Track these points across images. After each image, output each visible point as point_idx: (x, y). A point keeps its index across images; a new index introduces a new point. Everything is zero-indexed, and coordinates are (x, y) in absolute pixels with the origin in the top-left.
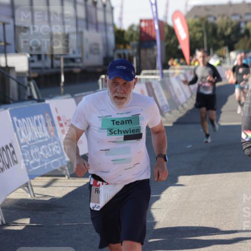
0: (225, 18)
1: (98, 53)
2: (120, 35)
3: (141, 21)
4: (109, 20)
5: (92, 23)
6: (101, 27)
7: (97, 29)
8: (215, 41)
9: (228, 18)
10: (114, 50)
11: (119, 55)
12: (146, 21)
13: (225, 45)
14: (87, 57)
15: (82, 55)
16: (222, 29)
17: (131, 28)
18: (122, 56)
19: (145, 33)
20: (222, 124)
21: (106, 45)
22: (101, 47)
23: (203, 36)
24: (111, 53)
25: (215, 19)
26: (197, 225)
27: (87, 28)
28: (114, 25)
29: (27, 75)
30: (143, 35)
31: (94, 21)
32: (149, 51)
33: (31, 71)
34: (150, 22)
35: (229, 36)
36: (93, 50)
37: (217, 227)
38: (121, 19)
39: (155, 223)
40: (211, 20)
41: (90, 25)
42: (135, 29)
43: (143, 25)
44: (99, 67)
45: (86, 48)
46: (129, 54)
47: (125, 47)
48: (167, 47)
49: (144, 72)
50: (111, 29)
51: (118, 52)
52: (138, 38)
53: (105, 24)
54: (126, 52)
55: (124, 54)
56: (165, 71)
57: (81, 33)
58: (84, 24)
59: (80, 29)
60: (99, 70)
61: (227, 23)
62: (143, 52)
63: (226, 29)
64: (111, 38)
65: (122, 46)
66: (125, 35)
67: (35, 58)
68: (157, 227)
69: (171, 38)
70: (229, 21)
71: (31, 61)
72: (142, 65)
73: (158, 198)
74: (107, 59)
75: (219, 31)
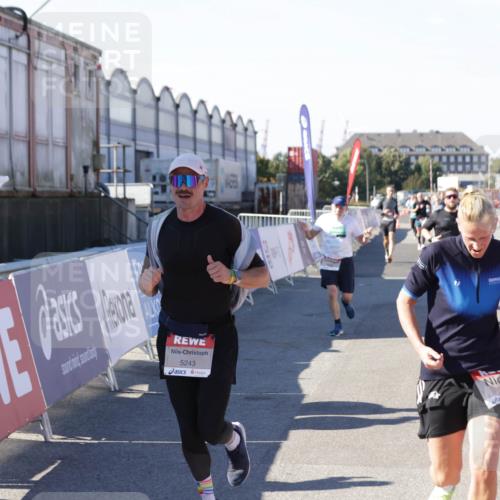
0: (393, 150)
1: (236, 187)
2: (263, 166)
3: (290, 149)
4: (250, 147)
5: (229, 150)
6: (240, 155)
7: (236, 157)
8: (379, 178)
9: (396, 150)
10: (256, 184)
11: (262, 190)
12: (295, 149)
13: (390, 183)
14: (222, 191)
15: (216, 188)
16: (388, 163)
17: (277, 157)
18: (265, 191)
19: (294, 164)
20: (387, 278)
21: (246, 177)
22: (239, 179)
23: (364, 170)
24: (251, 187)
25: (380, 150)
26: (355, 401)
27: (223, 155)
28: (256, 153)
29: (149, 209)
30: (291, 166)
31: (233, 148)
32: (298, 186)
33: (154, 205)
34: (300, 150)
35: (396, 172)
36: (230, 183)
37: (379, 403)
38: (264, 146)
39: (303, 396)
40: (375, 151)
41: (226, 152)
42: (282, 159)
43: (292, 154)
44: (236, 203)
45: (222, 180)
46: (274, 189)
47: (269, 180)
48: (321, 181)
49: (291, 211)
50: (253, 157)
51: (260, 185)
52: (285, 170)
53: (246, 151)
54: (270, 186)
55: (268, 189)
56: (317, 211)
57: (217, 161)
58: (220, 150)
59: (214, 157)
60: (237, 207)
61: (394, 156)
62: (291, 187)
63: (393, 163)
64: (253, 168)
65: (265, 179)
66: (270, 165)
67: (159, 190)
68: (306, 401)
69: (326, 172)
70: (397, 154)
71: (154, 193)
72: (289, 203)
73: (307, 366)
74: (247, 195)
75: (384, 165)
